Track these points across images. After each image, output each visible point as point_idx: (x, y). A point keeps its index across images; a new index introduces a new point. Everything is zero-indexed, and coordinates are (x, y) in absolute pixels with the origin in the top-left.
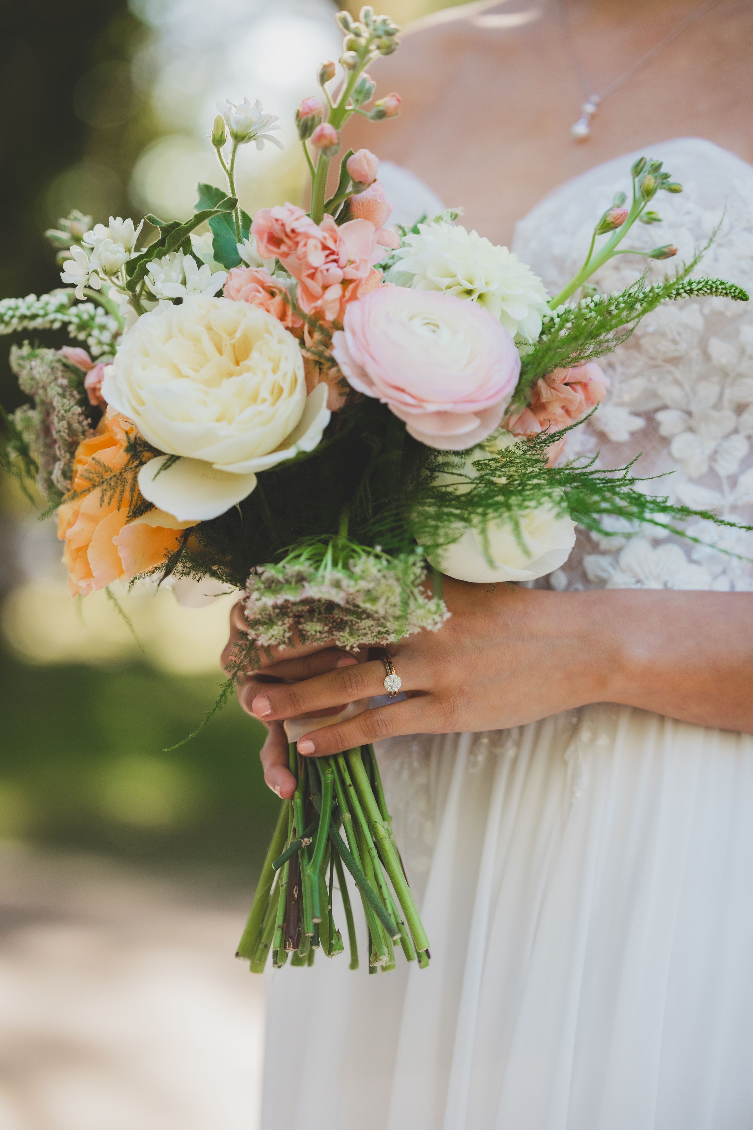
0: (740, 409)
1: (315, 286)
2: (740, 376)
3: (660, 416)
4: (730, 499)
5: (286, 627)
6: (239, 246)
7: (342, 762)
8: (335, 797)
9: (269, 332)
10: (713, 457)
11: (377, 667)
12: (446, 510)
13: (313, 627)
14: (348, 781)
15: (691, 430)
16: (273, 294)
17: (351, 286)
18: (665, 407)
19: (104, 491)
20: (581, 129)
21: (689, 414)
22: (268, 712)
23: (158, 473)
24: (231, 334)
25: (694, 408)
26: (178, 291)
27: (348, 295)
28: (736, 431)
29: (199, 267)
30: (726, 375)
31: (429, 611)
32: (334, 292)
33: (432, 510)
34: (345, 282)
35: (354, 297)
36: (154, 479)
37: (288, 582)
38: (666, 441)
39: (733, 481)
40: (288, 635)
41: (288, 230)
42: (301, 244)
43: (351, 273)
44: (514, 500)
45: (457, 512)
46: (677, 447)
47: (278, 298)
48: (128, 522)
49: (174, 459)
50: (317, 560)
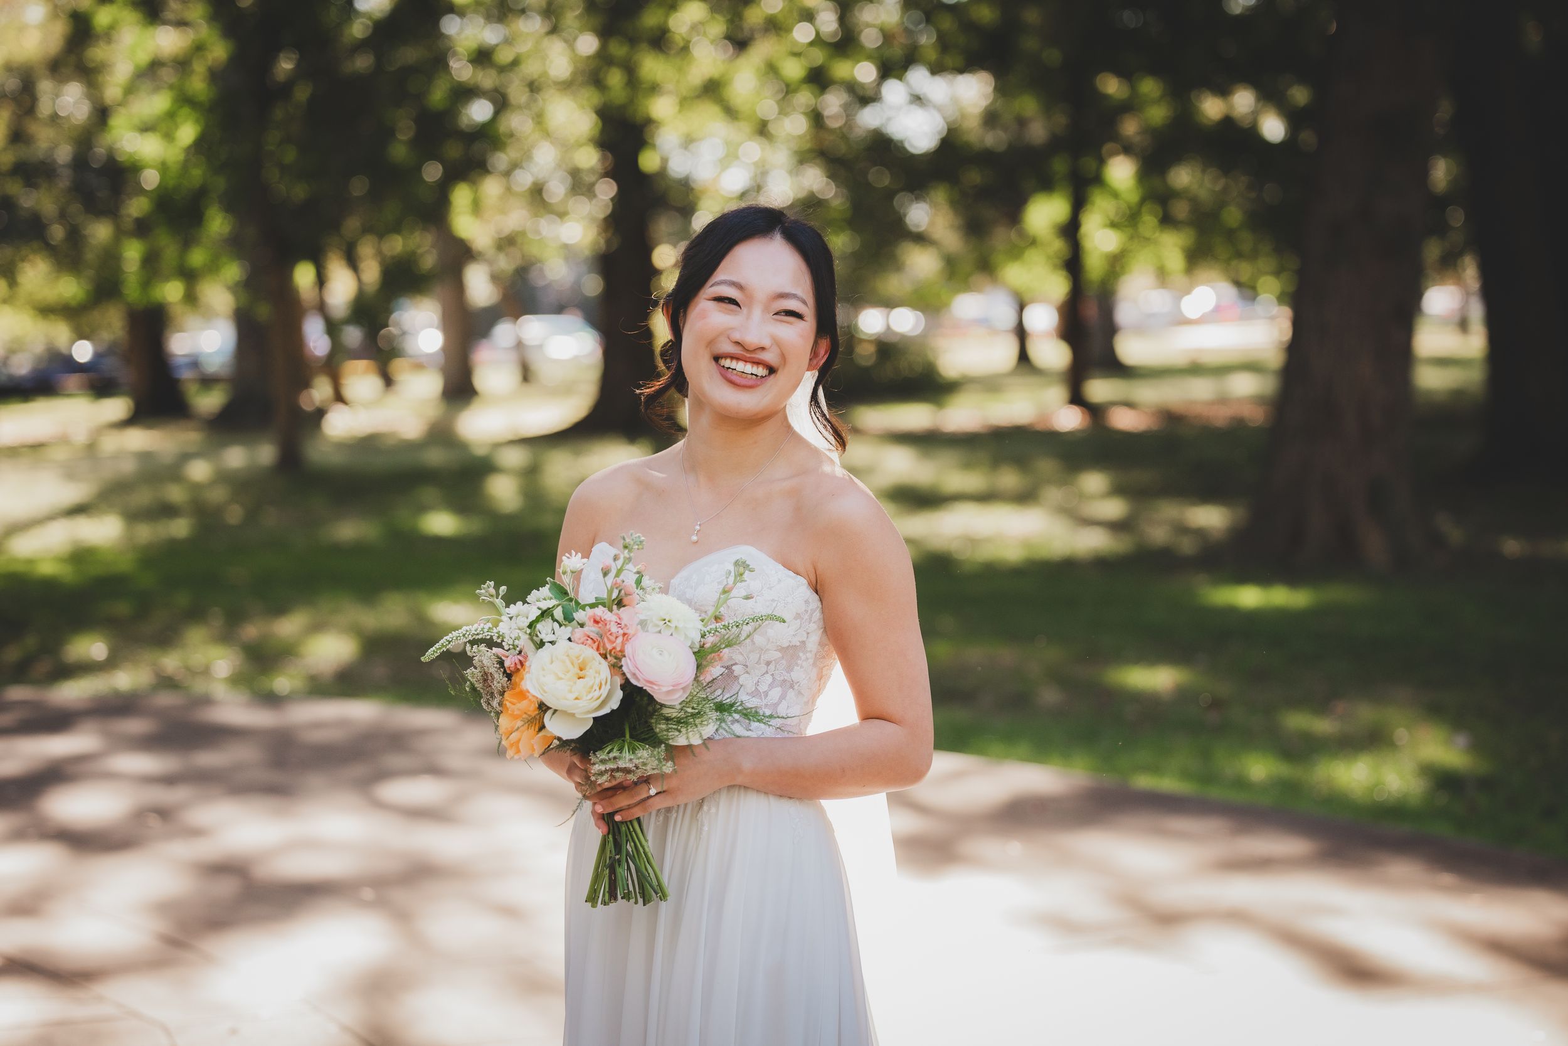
0: (768, 663)
1: (612, 638)
2: (768, 650)
3: (734, 668)
4: (765, 702)
5: (608, 776)
6: (574, 614)
7: (629, 823)
8: (627, 836)
9: (594, 659)
10: (757, 684)
11: (644, 787)
12: (670, 726)
13: (618, 775)
14: (632, 830)
15: (747, 673)
16: (595, 642)
17: (626, 636)
18: (735, 664)
19: (529, 725)
20: (695, 538)
21: (747, 666)
22: (602, 810)
23: (551, 717)
24: (578, 658)
25: (748, 664)
26: (551, 638)
27: (625, 639)
28: (767, 672)
29: (560, 627)
30: (762, 650)
31: (668, 767)
32: (620, 640)
33: (664, 727)
34: (624, 634)
35: (627, 640)
36: (550, 720)
37: (610, 759)
38: (737, 678)
39: (766, 694)
40: (609, 778)
41: (603, 619)
42: (608, 624)
43: (626, 631)
44: (698, 721)
45: (675, 727)
46: (741, 680)
47: (596, 644)
48: (537, 734)
49: (556, 711)
50: (621, 750)
